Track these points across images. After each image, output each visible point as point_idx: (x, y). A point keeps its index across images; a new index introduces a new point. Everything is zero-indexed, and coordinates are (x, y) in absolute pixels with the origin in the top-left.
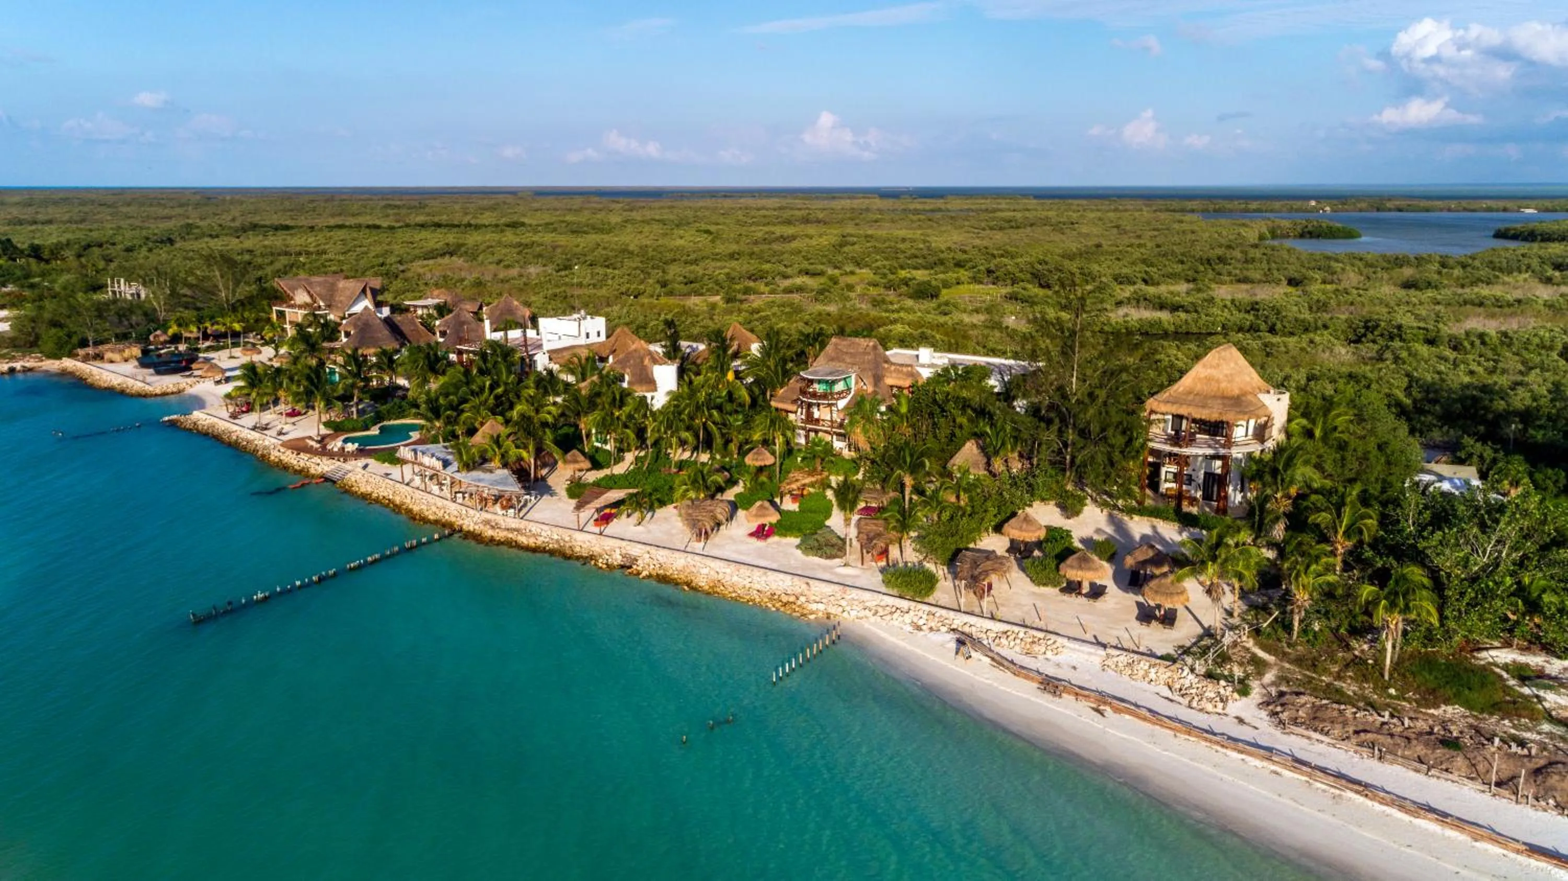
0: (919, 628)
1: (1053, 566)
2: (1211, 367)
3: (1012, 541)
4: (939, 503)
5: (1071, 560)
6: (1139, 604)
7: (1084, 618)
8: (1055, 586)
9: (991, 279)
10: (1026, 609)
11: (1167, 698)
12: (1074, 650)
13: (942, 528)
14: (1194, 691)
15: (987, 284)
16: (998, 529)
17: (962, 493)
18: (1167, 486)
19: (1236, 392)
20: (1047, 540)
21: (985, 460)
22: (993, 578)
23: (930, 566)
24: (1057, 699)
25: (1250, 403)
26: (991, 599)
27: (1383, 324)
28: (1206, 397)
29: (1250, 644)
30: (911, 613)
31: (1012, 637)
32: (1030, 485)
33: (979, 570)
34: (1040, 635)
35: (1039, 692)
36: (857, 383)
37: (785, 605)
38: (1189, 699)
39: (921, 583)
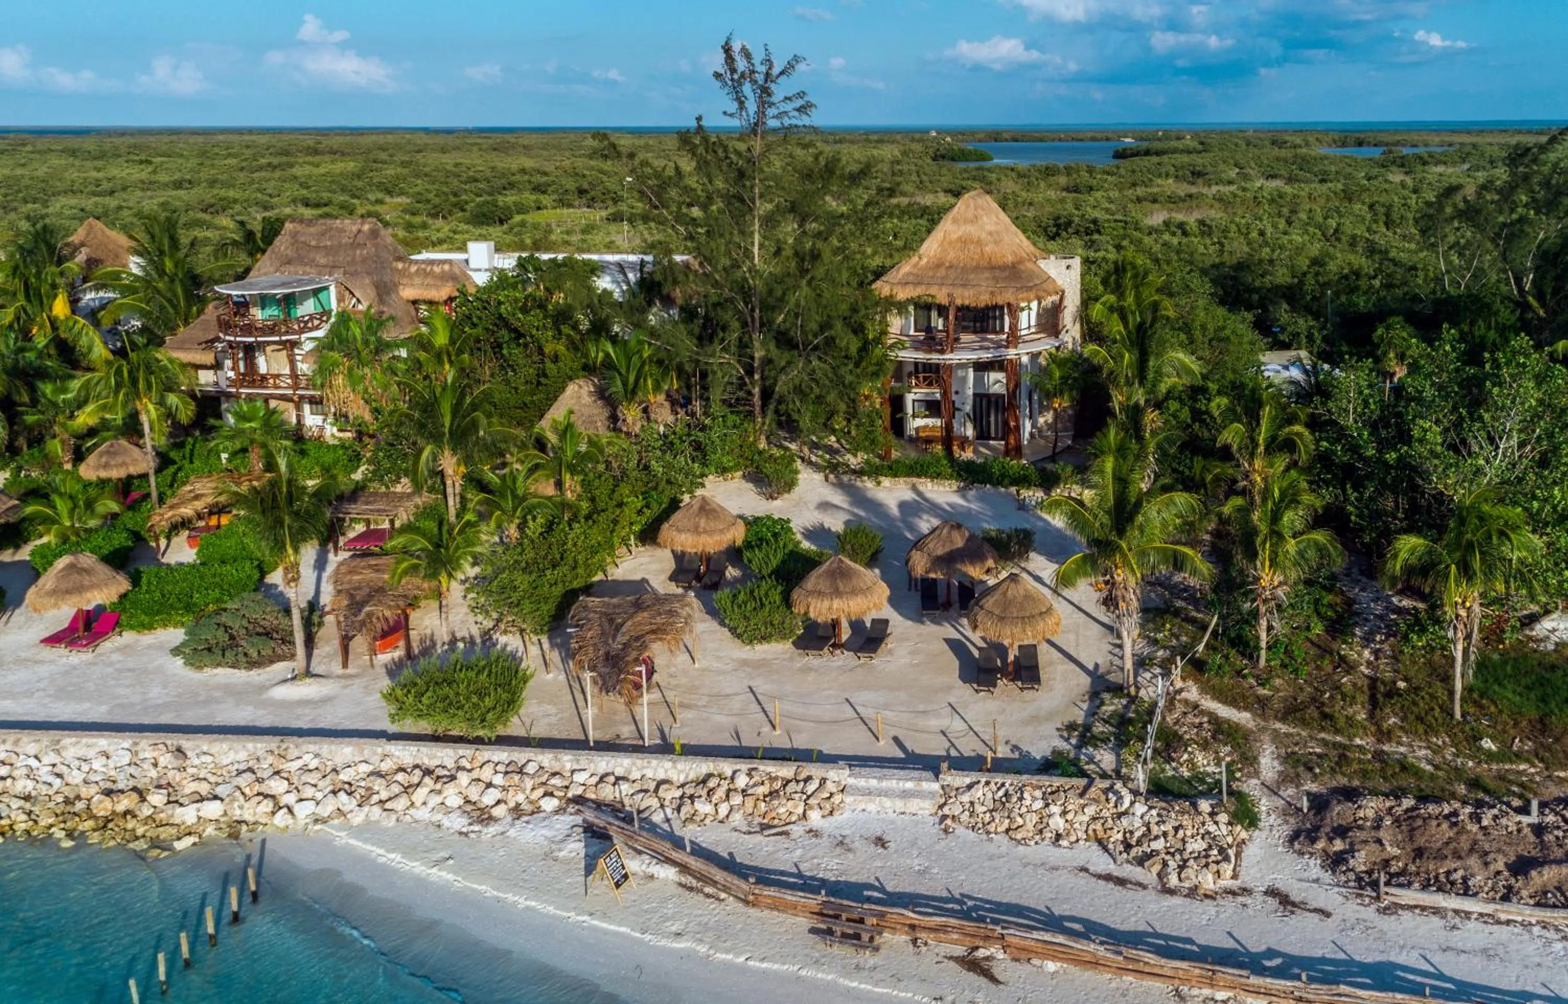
0: (484, 817)
1: (777, 598)
2: (966, 221)
3: (679, 557)
4: (519, 500)
5: (813, 580)
6: (957, 647)
7: (865, 699)
8: (784, 637)
9: (584, 201)
10: (736, 704)
11: (1108, 878)
12: (868, 793)
13: (530, 555)
14: (1159, 845)
15: (580, 207)
16: (649, 535)
17: (567, 477)
18: (916, 423)
19: (1010, 259)
20: (748, 545)
21: (606, 413)
22: (658, 651)
23: (509, 641)
24: (868, 958)
25: (1031, 275)
26: (655, 695)
27: (1076, 219)
28: (965, 270)
29: (1193, 693)
30: (463, 779)
31: (720, 793)
32: (698, 446)
33: (621, 639)
34: (786, 771)
35: (819, 946)
36: (340, 300)
37: (104, 824)
38: (1157, 868)
39: (481, 694)
